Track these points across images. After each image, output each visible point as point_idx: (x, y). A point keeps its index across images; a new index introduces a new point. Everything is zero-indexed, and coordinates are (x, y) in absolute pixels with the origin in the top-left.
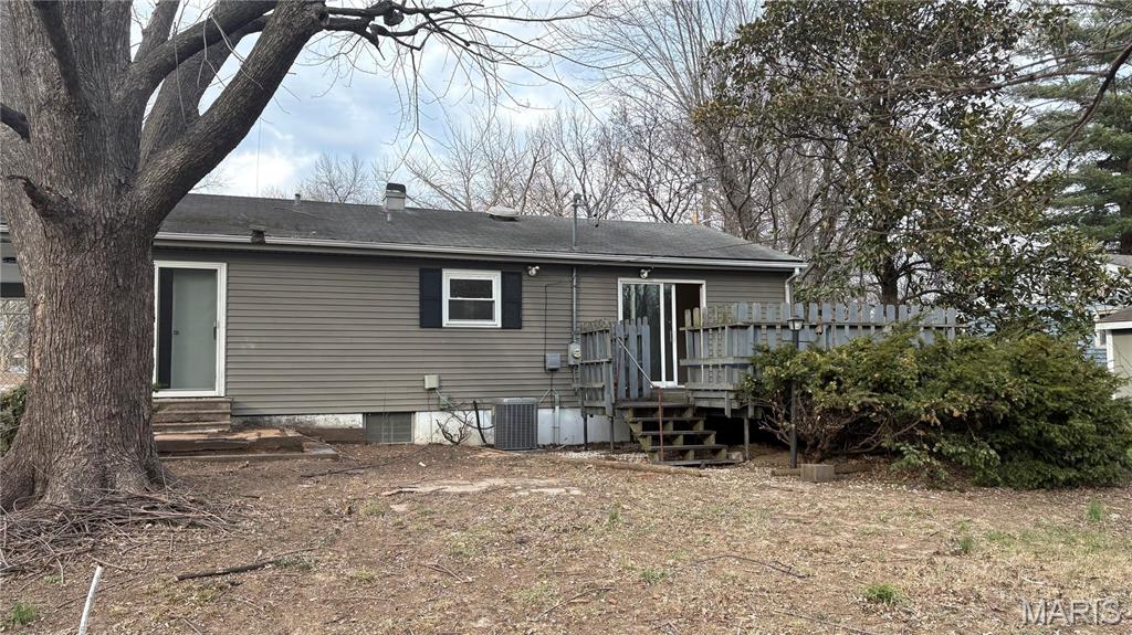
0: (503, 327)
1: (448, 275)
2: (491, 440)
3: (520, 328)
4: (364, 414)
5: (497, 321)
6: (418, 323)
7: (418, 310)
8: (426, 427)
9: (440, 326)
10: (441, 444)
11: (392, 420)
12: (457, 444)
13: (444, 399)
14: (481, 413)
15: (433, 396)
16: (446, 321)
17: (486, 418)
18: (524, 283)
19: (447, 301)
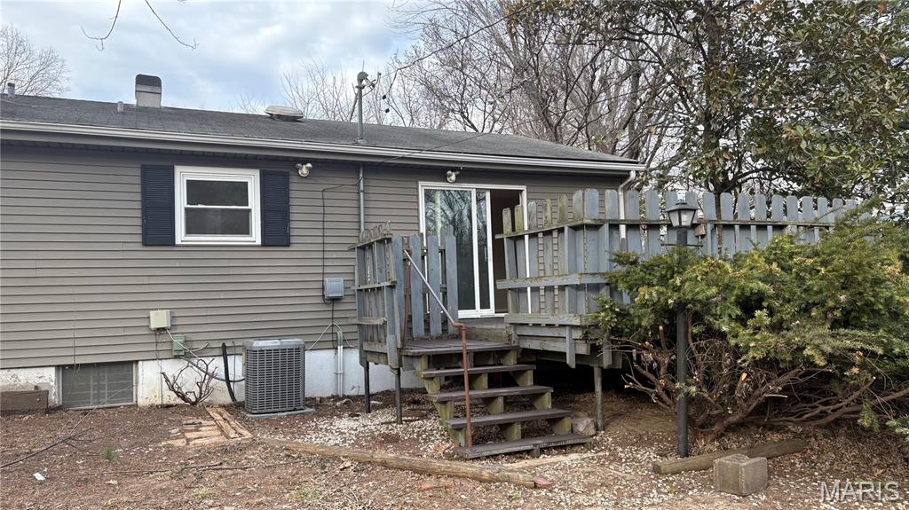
0: (264, 244)
1: (183, 175)
2: (240, 396)
3: (288, 246)
4: (58, 367)
5: (256, 236)
6: (139, 239)
7: (139, 222)
8: (150, 383)
9: (173, 244)
10: (168, 406)
11: (105, 373)
12: (194, 404)
13: (178, 342)
14: (230, 359)
15: (162, 338)
16: (181, 236)
17: (237, 366)
18: (293, 186)
19: (183, 211)
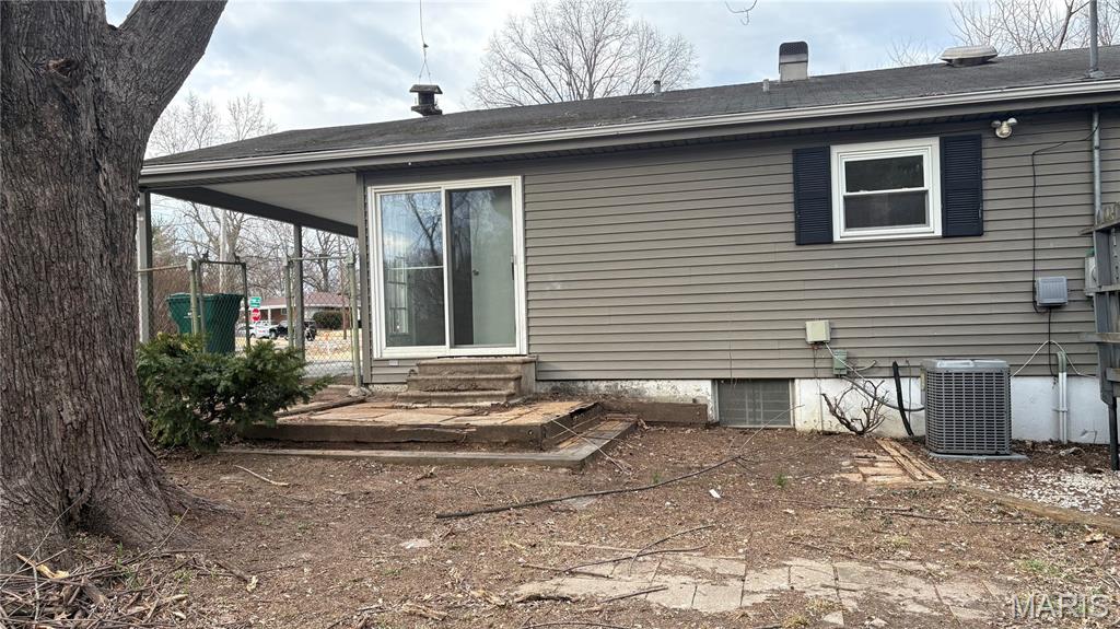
0: (945, 236)
1: (841, 157)
2: (920, 429)
3: (980, 234)
4: (713, 380)
5: (935, 224)
6: (792, 237)
7: (791, 218)
8: (810, 404)
9: (830, 241)
10: (830, 434)
11: (760, 391)
12: (860, 434)
13: (839, 358)
14: (904, 383)
15: (821, 354)
16: (839, 231)
17: (913, 392)
18: (986, 153)
19: (842, 198)
